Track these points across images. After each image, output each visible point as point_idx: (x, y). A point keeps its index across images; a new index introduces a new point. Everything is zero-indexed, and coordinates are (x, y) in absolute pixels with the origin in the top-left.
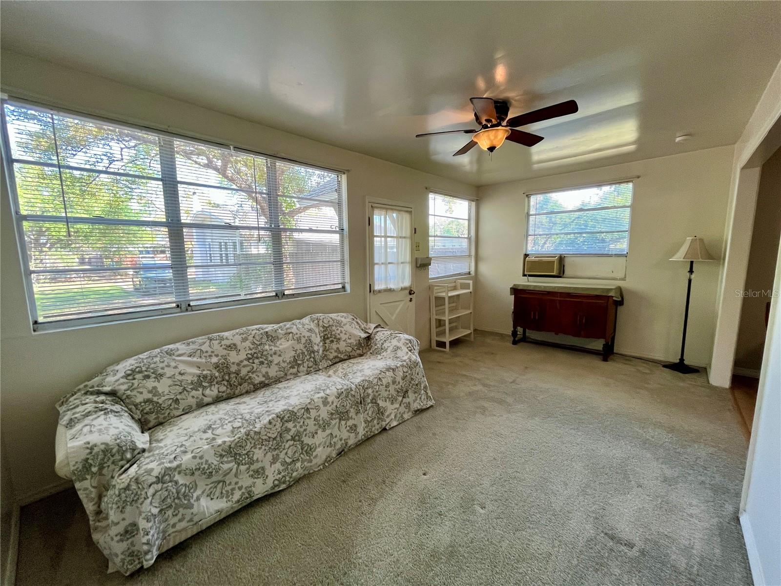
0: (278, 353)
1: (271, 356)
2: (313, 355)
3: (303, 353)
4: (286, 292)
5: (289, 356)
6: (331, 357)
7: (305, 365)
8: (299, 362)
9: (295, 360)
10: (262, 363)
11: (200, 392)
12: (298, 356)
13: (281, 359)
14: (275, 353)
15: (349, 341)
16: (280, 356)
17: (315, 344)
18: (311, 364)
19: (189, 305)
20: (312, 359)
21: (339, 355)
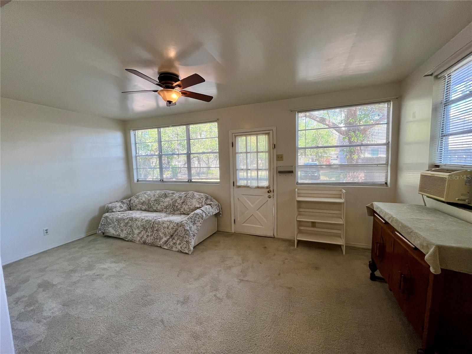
0: (163, 202)
1: (161, 202)
2: (174, 207)
3: (170, 205)
4: (193, 180)
5: (165, 204)
6: (181, 211)
7: (170, 209)
8: (167, 208)
9: (167, 206)
10: (157, 203)
11: (141, 206)
12: (168, 206)
13: (163, 204)
14: (162, 202)
15: (190, 206)
16: (163, 203)
17: (177, 203)
18: (172, 210)
19: (163, 180)
20: (173, 208)
21: (184, 211)
